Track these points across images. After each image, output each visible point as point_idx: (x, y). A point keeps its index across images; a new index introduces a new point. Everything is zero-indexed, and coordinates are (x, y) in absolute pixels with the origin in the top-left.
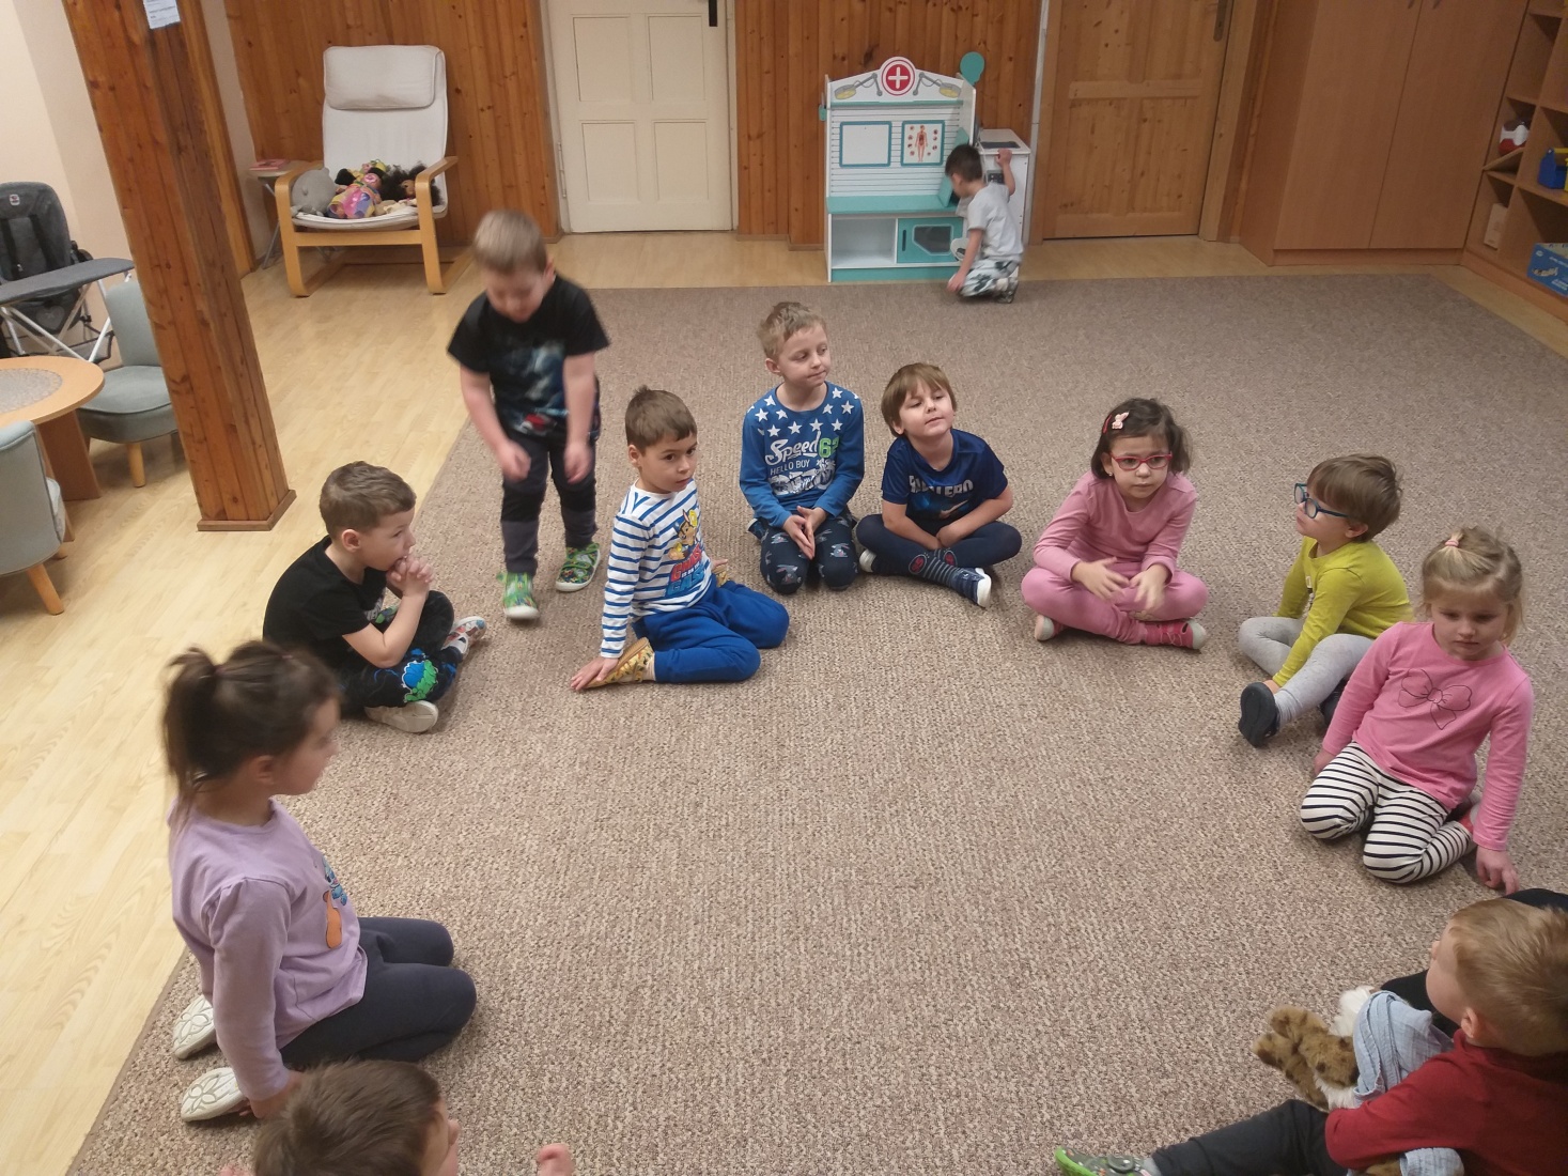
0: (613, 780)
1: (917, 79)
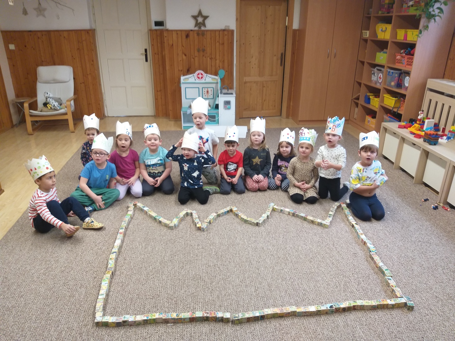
0: (72, 272)
1: (205, 76)
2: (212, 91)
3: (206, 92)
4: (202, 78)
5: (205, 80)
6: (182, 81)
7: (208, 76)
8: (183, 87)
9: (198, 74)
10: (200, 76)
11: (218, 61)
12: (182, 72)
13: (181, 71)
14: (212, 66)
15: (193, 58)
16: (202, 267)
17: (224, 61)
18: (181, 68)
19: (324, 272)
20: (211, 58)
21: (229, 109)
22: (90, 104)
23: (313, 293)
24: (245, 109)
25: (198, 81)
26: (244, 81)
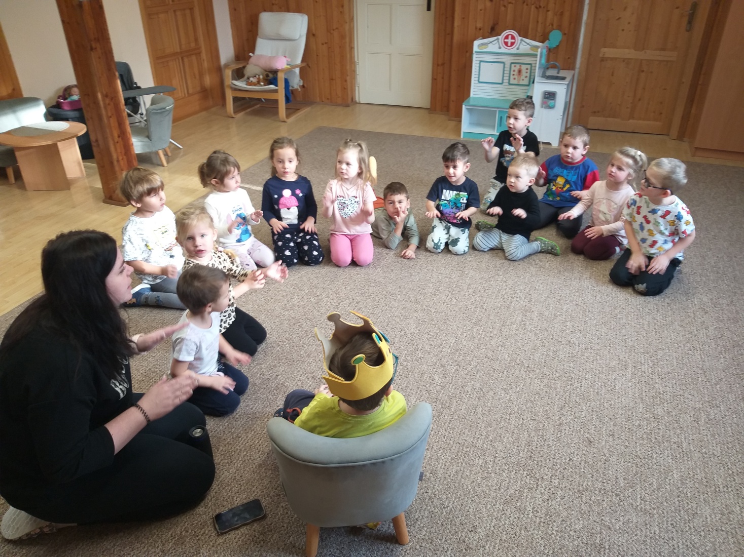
1: (519, 41)
2: (529, 71)
3: (516, 73)
4: (512, 44)
5: (518, 49)
6: (475, 49)
7: (525, 42)
8: (476, 59)
9: (507, 37)
10: (510, 41)
11: (550, 14)
12: (481, 31)
13: (480, 29)
14: (538, 22)
15: (505, 6)
16: (302, 375)
17: (562, 14)
18: (479, 25)
19: (498, 452)
20: (538, 7)
21: (552, 107)
22: (332, 79)
23: (445, 482)
24: (595, 112)
25: (504, 50)
26: (601, 55)
